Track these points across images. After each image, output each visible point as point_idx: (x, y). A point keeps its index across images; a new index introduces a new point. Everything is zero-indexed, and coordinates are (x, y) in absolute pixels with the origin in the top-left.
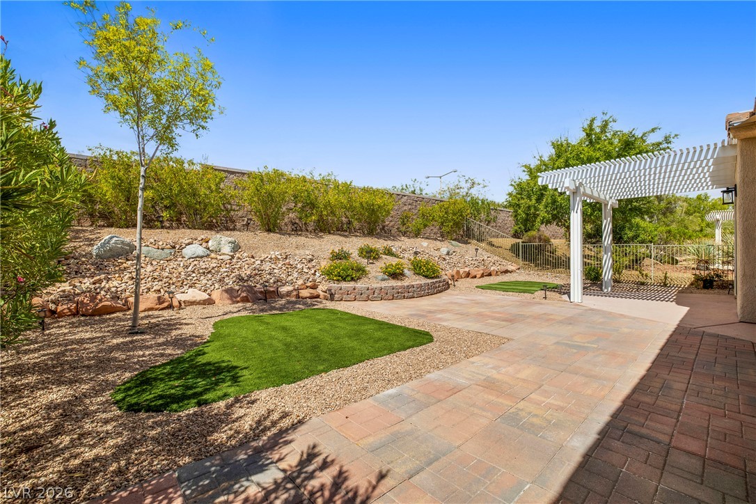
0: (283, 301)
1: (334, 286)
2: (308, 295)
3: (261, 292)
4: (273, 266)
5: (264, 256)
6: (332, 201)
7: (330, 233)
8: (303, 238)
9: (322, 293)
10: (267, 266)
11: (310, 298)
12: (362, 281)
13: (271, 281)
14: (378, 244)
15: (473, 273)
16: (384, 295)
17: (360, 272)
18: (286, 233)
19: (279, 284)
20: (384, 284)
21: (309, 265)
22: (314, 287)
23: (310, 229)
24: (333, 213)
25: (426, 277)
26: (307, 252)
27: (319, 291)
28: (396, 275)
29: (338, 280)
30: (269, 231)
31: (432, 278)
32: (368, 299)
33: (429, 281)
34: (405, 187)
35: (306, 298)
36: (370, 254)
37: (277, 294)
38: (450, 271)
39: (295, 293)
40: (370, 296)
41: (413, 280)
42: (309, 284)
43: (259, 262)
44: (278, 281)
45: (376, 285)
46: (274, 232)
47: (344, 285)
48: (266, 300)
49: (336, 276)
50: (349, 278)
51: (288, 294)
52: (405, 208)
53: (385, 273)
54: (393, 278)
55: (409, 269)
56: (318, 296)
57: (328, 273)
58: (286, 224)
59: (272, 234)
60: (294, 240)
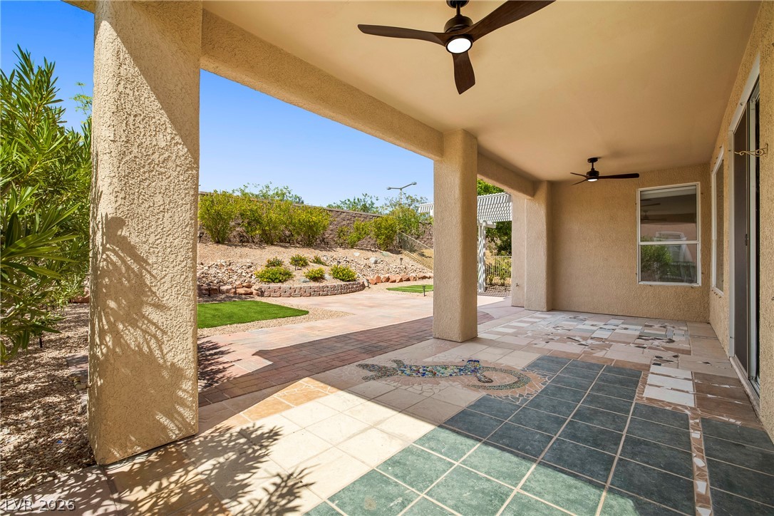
0: (223, 296)
1: (264, 286)
2: (243, 292)
3: (206, 290)
4: (218, 271)
5: (211, 263)
6: (273, 219)
7: (272, 244)
8: (247, 249)
9: (255, 292)
10: (212, 271)
11: (245, 294)
12: (287, 282)
13: (215, 282)
14: (308, 254)
15: (393, 278)
16: (303, 293)
17: (287, 276)
18: (233, 245)
19: (221, 284)
20: (305, 285)
21: (248, 270)
22: (249, 287)
23: (256, 240)
24: (275, 228)
25: (343, 280)
26: (248, 261)
27: (252, 289)
28: (317, 278)
29: (269, 282)
30: (218, 242)
31: (348, 281)
32: (290, 296)
33: (343, 283)
34: (356, 201)
35: (242, 294)
36: (299, 262)
37: (219, 291)
38: (372, 277)
39: (233, 290)
40: (292, 294)
41: (330, 281)
42: (245, 284)
43: (207, 268)
44: (220, 282)
45: (297, 285)
46: (223, 244)
47: (272, 285)
48: (209, 295)
49: (267, 278)
50: (277, 281)
51: (228, 291)
52: (344, 223)
53: (307, 276)
54: (314, 281)
55: (330, 274)
56: (251, 293)
57: (261, 277)
58: (235, 237)
59: (220, 245)
60: (239, 250)
